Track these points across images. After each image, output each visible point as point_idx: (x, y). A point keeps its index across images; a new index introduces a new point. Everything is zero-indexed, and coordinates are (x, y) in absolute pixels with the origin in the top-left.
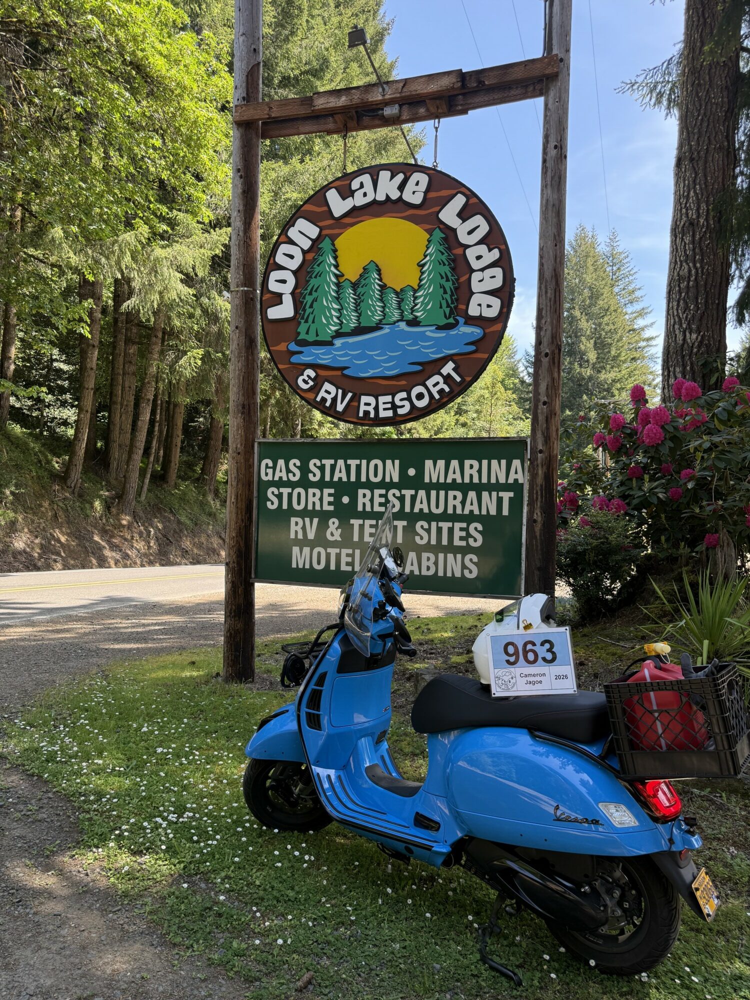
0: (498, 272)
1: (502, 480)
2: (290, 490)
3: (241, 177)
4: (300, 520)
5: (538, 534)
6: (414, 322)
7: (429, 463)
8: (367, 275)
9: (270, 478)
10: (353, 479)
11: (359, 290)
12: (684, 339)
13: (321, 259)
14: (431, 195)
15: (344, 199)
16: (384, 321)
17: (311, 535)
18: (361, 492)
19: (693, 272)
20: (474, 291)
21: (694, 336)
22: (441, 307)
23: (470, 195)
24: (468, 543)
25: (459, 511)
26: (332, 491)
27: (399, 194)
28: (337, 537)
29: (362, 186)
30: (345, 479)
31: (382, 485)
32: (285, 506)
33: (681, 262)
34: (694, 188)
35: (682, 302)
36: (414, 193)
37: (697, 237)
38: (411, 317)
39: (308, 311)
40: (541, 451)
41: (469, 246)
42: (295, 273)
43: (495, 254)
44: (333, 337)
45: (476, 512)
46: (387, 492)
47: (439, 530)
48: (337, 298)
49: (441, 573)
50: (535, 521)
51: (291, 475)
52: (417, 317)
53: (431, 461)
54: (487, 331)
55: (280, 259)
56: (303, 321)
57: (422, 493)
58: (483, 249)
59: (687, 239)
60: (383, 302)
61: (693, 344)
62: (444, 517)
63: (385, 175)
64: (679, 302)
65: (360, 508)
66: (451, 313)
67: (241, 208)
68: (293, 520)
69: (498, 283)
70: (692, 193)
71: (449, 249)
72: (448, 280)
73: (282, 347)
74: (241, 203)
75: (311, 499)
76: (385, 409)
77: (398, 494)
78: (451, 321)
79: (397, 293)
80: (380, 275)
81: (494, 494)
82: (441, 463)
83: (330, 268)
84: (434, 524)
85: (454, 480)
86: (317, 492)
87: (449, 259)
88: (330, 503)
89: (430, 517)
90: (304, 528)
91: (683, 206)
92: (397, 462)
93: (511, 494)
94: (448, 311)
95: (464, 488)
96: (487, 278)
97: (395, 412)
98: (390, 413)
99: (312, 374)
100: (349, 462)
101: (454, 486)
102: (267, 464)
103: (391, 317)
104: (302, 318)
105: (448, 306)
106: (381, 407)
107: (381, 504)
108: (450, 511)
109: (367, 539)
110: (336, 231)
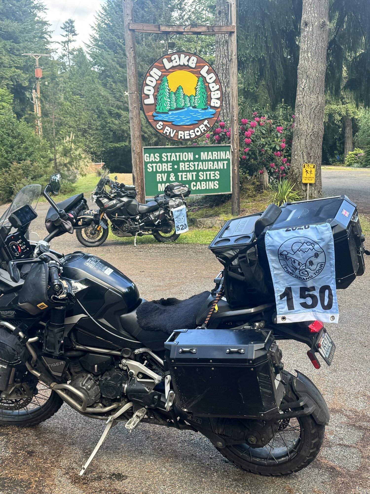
0: (219, 92)
1: (224, 158)
2: (156, 164)
3: (133, 50)
4: (160, 175)
5: (236, 173)
6: (194, 107)
7: (202, 153)
8: (179, 90)
9: (148, 160)
10: (178, 159)
11: (176, 95)
13: (163, 83)
14: (198, 64)
15: (169, 63)
16: (185, 106)
17: (165, 180)
18: (181, 164)
22: (203, 102)
23: (209, 66)
24: (215, 178)
26: (171, 164)
27: (188, 63)
28: (174, 179)
29: (175, 59)
30: (175, 160)
31: (188, 161)
32: (154, 170)
38: (194, 105)
40: (236, 149)
41: (210, 83)
42: (153, 87)
43: (218, 87)
44: (168, 111)
45: (217, 168)
46: (189, 163)
48: (169, 98)
49: (207, 188)
50: (235, 170)
51: (156, 159)
54: (217, 111)
55: (147, 82)
57: (201, 163)
60: (185, 100)
62: (208, 170)
63: (183, 55)
65: (181, 169)
66: (206, 104)
68: (158, 175)
71: (204, 84)
72: (204, 94)
73: (150, 114)
75: (164, 167)
77: (193, 164)
78: (206, 107)
79: (189, 97)
80: (183, 90)
81: (222, 162)
82: (206, 153)
83: (166, 87)
84: (205, 173)
85: (210, 158)
86: (166, 164)
87: (204, 87)
88: (170, 168)
89: (203, 171)
90: (162, 177)
92: (192, 153)
93: (227, 162)
94: (205, 104)
95: (213, 161)
96: (216, 94)
98: (189, 137)
101: (210, 160)
102: (147, 156)
103: (187, 105)
104: (158, 104)
105: (205, 102)
106: (186, 135)
107: (188, 168)
108: (209, 168)
109: (184, 179)
110: (167, 74)
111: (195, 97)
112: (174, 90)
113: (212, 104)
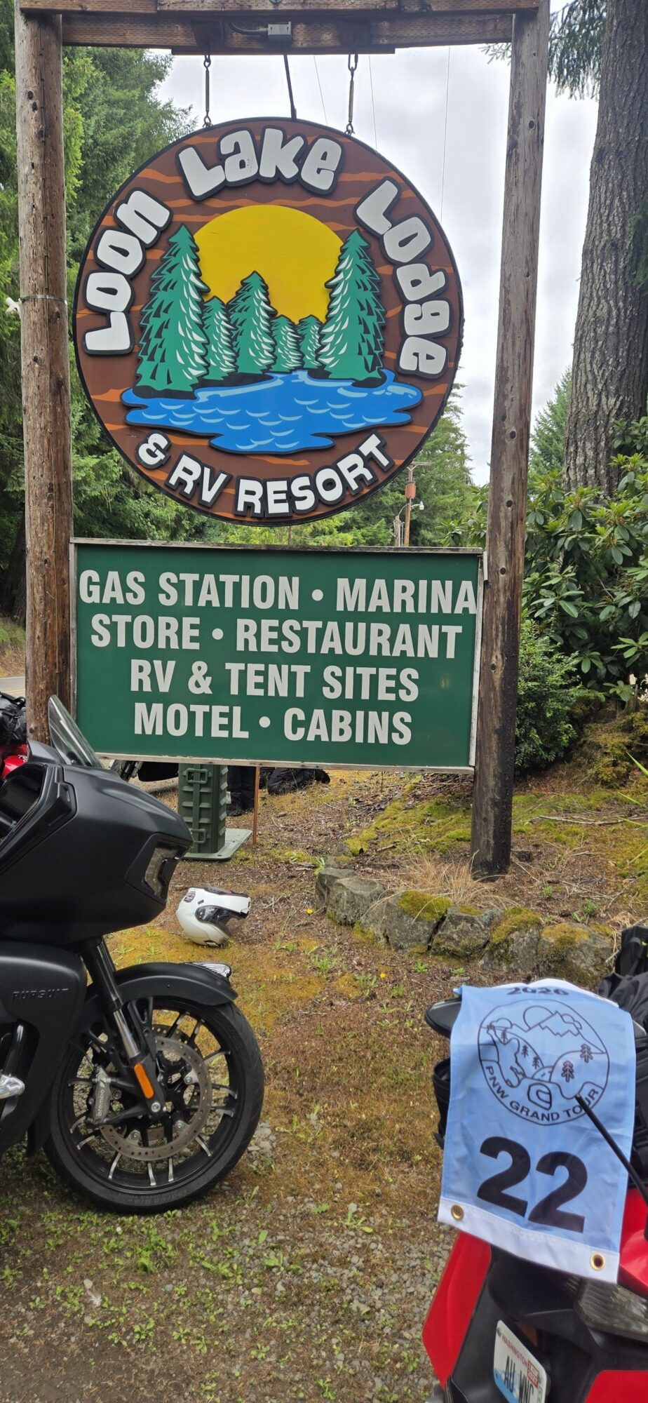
0: (443, 306)
1: (447, 609)
2: (128, 618)
3: (34, 107)
4: (146, 664)
5: (497, 683)
6: (320, 373)
7: (343, 583)
8: (247, 294)
9: (95, 599)
10: (229, 603)
11: (234, 316)
12: (599, 405)
13: (174, 261)
14: (346, 177)
15: (208, 168)
16: (274, 368)
17: (164, 686)
18: (241, 623)
19: (614, 313)
20: (408, 332)
21: (612, 401)
22: (360, 353)
23: (403, 184)
24: (398, 696)
25: (386, 652)
26: (196, 621)
27: (295, 170)
28: (205, 689)
29: (237, 150)
30: (216, 603)
31: (273, 613)
32: (121, 643)
33: (599, 298)
34: (620, 194)
35: (597, 354)
36: (319, 171)
37: (622, 265)
38: (315, 364)
39: (155, 342)
40: (503, 571)
41: (402, 264)
42: (131, 279)
43: (439, 280)
44: (195, 387)
45: (410, 654)
46: (281, 624)
47: (358, 679)
48: (201, 326)
49: (359, 739)
50: (494, 667)
51: (129, 596)
52: (324, 365)
53: (346, 581)
54: (426, 393)
55: (104, 253)
56: (145, 358)
57: (333, 626)
58: (421, 270)
59: (609, 267)
60: (273, 338)
61: (610, 412)
62: (365, 660)
63: (273, 137)
64: (593, 353)
65: (240, 647)
66: (375, 363)
67: (36, 160)
68: (135, 663)
69: (442, 324)
70: (617, 202)
71: (372, 265)
72: (370, 313)
73: (113, 396)
74: (36, 151)
75: (163, 633)
76: (276, 501)
77: (297, 627)
78: (375, 374)
79: (293, 326)
80: (266, 294)
81: (435, 628)
82: (361, 584)
83: (188, 277)
84: (350, 670)
85: (380, 608)
86: (173, 621)
87: (372, 281)
88: (193, 639)
89: (344, 660)
90: (153, 675)
91: (604, 218)
92: (296, 580)
93: (459, 629)
94: (370, 359)
95: (394, 620)
96: (426, 316)
97: (292, 506)
98: (284, 508)
99: (163, 442)
100: (222, 578)
101: (379, 616)
102: (90, 579)
103: (285, 362)
104: (145, 353)
105: (371, 352)
106: (271, 497)
107: (271, 642)
108: (373, 651)
109: (251, 691)
110: (196, 218)
111: (322, 326)
112: (224, 290)
113: (407, 363)
